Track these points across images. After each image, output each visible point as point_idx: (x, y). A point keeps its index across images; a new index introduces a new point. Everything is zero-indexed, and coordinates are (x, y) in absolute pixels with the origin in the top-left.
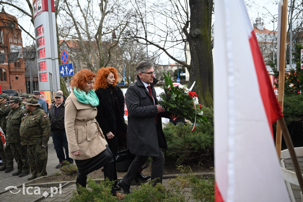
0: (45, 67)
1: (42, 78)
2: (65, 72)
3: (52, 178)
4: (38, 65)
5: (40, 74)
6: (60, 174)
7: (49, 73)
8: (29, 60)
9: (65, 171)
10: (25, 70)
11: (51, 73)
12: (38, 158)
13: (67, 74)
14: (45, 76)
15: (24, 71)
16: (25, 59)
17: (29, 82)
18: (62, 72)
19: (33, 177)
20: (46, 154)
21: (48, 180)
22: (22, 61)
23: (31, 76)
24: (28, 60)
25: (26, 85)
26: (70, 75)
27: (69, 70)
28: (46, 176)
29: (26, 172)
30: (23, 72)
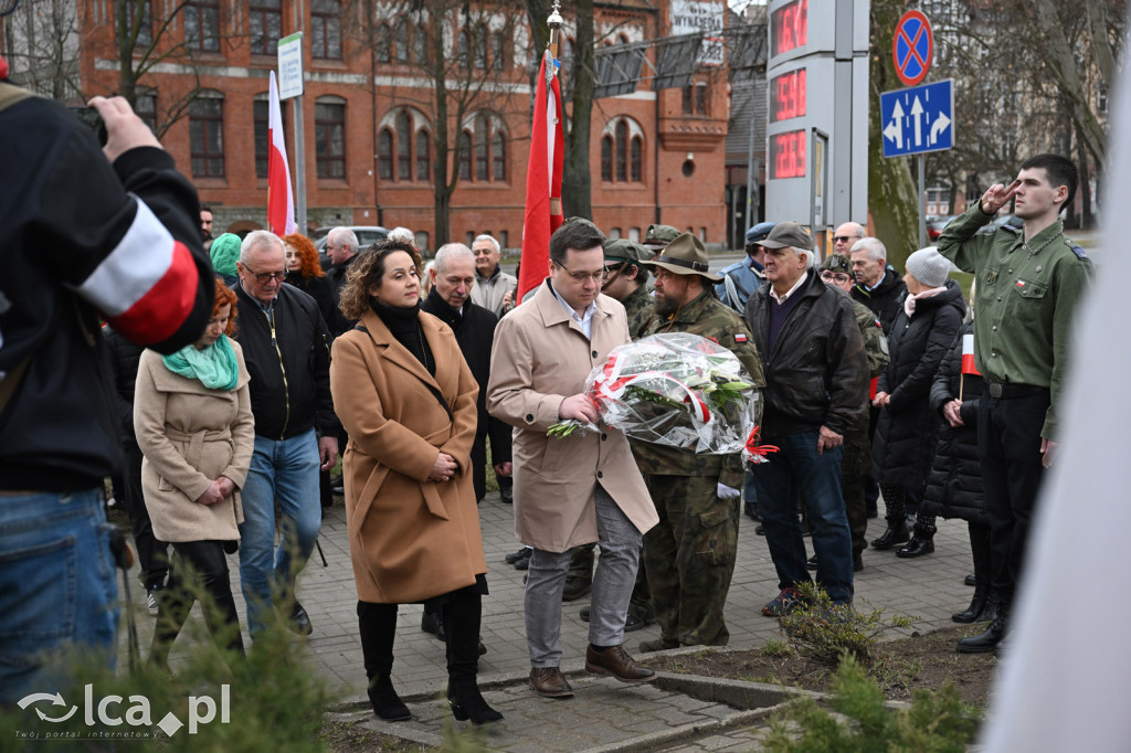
0: (801, 101)
1: (783, 157)
2: (908, 133)
3: (745, 663)
4: (768, 91)
5: (773, 137)
6: (787, 654)
7: (814, 129)
8: (748, 72)
9: (804, 637)
10: (729, 129)
11: (828, 130)
12: (691, 548)
13: (918, 142)
14: (797, 150)
15: (725, 132)
16: (733, 70)
17: (744, 190)
18: (893, 132)
19: (664, 640)
20: (731, 533)
21: (727, 666)
22: (715, 82)
23: (753, 160)
24: (743, 75)
25: (730, 205)
26: (933, 146)
27: (932, 122)
28: (718, 649)
29: (638, 613)
30: (717, 138)
